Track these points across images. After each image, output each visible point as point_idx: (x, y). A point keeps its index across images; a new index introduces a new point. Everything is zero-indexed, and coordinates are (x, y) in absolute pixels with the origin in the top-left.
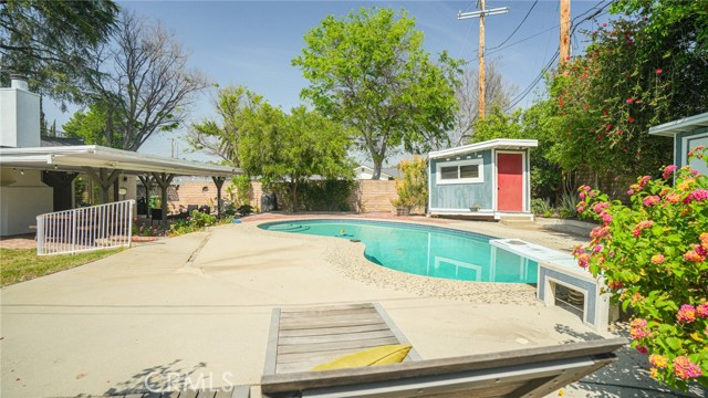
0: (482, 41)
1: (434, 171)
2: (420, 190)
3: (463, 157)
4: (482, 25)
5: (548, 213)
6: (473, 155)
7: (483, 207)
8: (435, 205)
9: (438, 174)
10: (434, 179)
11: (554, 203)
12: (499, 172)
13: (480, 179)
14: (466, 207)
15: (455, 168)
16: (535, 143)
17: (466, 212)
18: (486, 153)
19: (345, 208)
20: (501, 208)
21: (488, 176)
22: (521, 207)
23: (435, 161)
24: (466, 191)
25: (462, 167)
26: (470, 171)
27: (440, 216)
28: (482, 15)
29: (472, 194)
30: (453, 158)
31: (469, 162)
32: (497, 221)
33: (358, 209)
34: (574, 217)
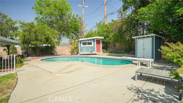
0: (83, 13)
1: (80, 43)
2: (77, 48)
3: (88, 40)
4: (83, 9)
5: (106, 52)
6: (91, 40)
7: (93, 52)
8: (81, 51)
9: (82, 44)
10: (81, 45)
11: (107, 50)
12: (97, 44)
13: (92, 45)
14: (89, 52)
15: (86, 43)
16: (103, 38)
17: (90, 53)
18: (94, 40)
19: (52, 54)
20: (97, 52)
21: (94, 45)
22: (100, 51)
23: (81, 41)
24: (89, 48)
25: (88, 43)
26: (90, 44)
27: (83, 54)
28: (83, 7)
29: (91, 49)
30: (86, 40)
31: (90, 41)
32: (97, 54)
33: (55, 54)
34: (111, 53)
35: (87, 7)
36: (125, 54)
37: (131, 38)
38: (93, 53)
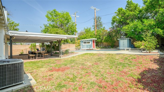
1: (82, 43)
3: (88, 40)
4: (75, 18)
5: (98, 48)
6: (89, 40)
8: (83, 48)
9: (83, 43)
10: (82, 44)
12: (93, 43)
13: (90, 44)
15: (86, 42)
16: (97, 39)
17: (89, 49)
18: (91, 40)
20: (93, 48)
21: (91, 43)
22: (95, 47)
23: (82, 41)
25: (87, 42)
26: (89, 43)
29: (89, 46)
30: (86, 41)
31: (89, 41)
34: (102, 48)
35: (78, 16)
36: (111, 49)
37: (117, 40)
38: (91, 49)
